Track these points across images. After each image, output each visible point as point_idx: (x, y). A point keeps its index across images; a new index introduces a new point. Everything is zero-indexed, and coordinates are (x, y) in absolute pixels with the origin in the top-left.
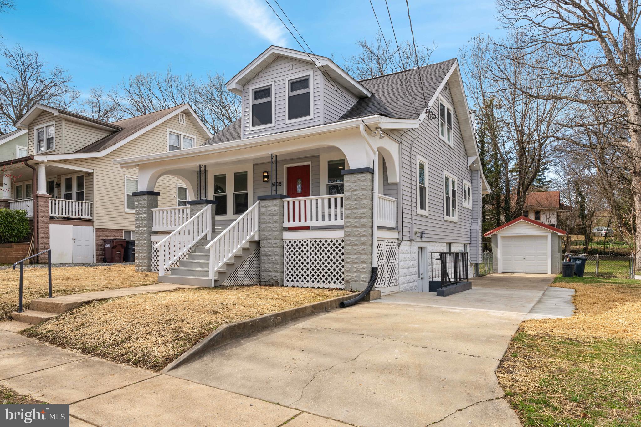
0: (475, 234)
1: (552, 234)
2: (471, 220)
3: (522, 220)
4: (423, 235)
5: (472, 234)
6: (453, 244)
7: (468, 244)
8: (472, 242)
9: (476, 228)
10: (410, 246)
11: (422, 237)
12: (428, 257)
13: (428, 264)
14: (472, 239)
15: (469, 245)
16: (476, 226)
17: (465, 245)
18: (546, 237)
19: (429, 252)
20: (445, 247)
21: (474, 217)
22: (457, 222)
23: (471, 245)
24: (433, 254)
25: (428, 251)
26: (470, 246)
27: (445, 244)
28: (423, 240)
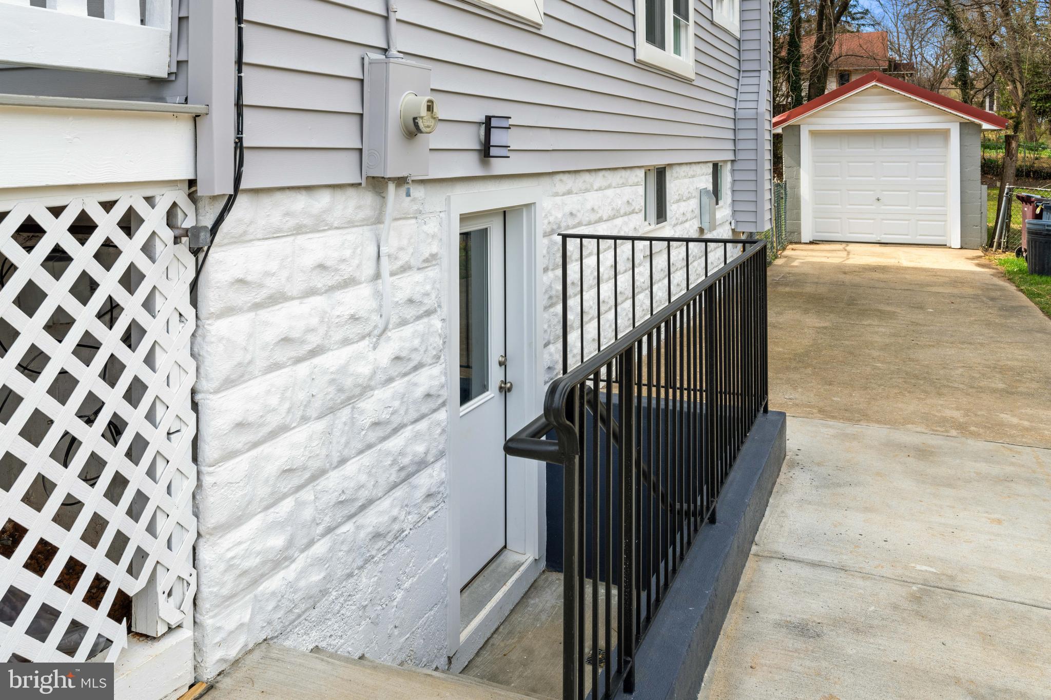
0: (752, 125)
1: (963, 125)
2: (736, 75)
3: (874, 83)
4: (497, 137)
5: (740, 125)
6: (677, 169)
7: (725, 162)
8: (740, 156)
9: (753, 105)
10: (379, 220)
11: (485, 152)
12: (541, 263)
13: (542, 300)
14: (741, 146)
15: (729, 165)
16: (754, 97)
17: (716, 168)
18: (945, 134)
19: (546, 235)
20: (641, 190)
21: (745, 66)
22: (692, 76)
23: (737, 166)
24: (573, 244)
25: (542, 225)
26: (733, 171)
27: (641, 174)
28: (499, 167)
